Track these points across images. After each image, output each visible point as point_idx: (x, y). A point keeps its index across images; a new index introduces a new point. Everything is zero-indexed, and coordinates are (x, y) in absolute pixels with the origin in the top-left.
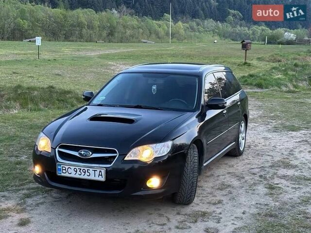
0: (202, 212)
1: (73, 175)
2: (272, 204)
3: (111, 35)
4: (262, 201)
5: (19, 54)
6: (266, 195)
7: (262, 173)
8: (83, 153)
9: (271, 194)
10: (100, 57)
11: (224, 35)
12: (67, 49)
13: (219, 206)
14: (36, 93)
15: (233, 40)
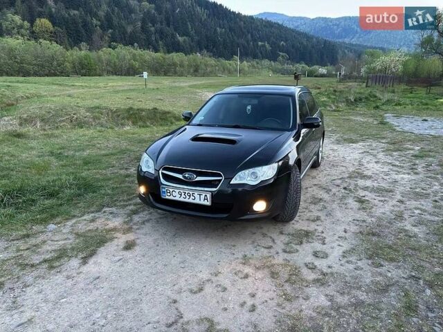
0: (304, 231)
1: (178, 198)
2: (369, 220)
3: (196, 71)
4: (358, 216)
5: (133, 85)
6: (359, 209)
7: (345, 185)
8: (187, 175)
9: (364, 208)
10: (190, 86)
11: (275, 71)
12: (166, 82)
13: (319, 223)
14: (144, 113)
15: (282, 74)
